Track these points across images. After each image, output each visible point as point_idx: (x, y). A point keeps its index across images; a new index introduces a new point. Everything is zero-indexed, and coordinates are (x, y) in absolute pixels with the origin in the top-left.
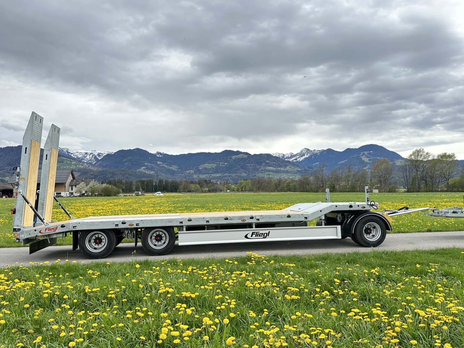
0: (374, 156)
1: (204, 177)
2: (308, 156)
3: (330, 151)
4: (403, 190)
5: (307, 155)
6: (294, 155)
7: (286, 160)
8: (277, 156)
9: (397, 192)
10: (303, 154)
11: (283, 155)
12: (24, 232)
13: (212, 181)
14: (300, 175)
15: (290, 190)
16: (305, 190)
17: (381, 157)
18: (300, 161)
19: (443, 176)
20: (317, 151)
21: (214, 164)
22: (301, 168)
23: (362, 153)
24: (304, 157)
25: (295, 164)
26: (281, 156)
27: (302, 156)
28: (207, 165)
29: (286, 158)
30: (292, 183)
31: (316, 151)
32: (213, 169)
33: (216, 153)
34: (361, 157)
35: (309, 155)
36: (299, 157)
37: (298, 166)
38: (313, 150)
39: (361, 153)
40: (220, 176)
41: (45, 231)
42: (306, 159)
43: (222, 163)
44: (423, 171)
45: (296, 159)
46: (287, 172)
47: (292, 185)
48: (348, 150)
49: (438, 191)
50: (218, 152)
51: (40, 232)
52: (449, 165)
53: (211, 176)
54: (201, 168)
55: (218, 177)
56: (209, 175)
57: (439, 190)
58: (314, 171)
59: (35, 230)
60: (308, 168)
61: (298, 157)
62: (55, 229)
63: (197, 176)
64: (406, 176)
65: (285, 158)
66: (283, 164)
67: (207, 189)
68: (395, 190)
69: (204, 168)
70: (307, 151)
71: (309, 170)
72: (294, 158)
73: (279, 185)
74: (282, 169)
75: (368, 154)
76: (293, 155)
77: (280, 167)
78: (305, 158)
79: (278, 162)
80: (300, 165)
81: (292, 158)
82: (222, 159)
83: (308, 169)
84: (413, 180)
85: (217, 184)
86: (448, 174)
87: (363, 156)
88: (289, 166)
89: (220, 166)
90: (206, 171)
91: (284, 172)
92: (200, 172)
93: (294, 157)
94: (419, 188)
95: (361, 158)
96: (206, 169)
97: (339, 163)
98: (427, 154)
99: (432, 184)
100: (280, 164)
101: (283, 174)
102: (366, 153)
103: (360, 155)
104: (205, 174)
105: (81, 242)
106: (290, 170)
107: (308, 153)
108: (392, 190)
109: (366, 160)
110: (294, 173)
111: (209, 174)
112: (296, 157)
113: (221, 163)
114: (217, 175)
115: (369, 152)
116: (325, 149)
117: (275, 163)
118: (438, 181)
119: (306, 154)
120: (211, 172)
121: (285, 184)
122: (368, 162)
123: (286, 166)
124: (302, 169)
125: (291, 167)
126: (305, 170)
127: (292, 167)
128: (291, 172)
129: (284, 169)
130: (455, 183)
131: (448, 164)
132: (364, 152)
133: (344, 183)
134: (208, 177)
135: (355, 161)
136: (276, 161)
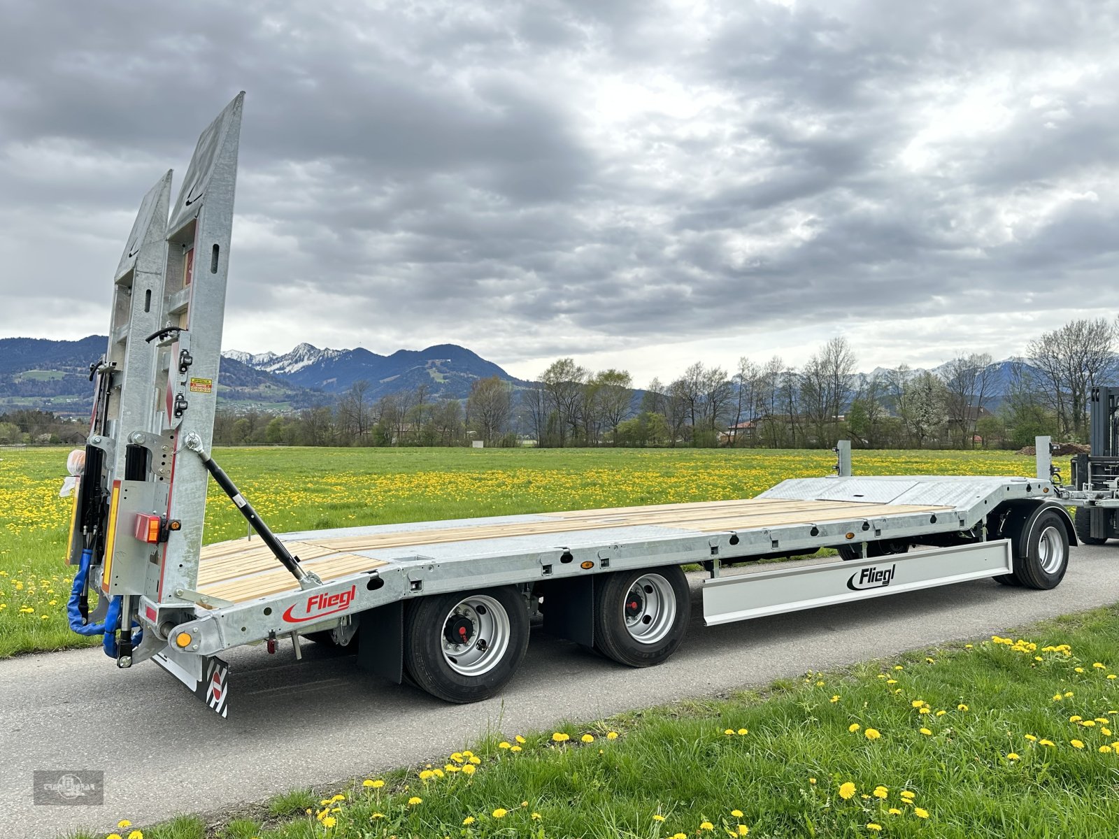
0: (453, 369)
1: (26, 404)
2: (310, 362)
3: (361, 353)
4: (531, 442)
5: (309, 359)
6: (277, 359)
7: (258, 368)
8: (235, 358)
9: (519, 446)
10: (300, 357)
11: (251, 355)
12: (221, 620)
13: (56, 415)
14: (291, 405)
15: (278, 441)
16: (318, 440)
17: (468, 372)
18: (291, 374)
19: (608, 414)
20: (333, 351)
21: (58, 370)
22: (295, 390)
23: (430, 361)
24: (301, 365)
25: (279, 380)
26: (244, 358)
27: (296, 362)
28: (36, 373)
29: (258, 365)
30: (285, 424)
31: (331, 352)
32: (56, 382)
33: (64, 342)
34: (428, 370)
35: (313, 359)
36: (290, 364)
37: (286, 384)
38: (322, 349)
39: (427, 363)
40: (75, 404)
41: (309, 610)
42: (306, 368)
43: (84, 369)
44: (572, 403)
45: (282, 368)
46: (259, 398)
47: (284, 430)
48: (402, 355)
49: (597, 446)
50: (71, 341)
51: (287, 617)
52: (619, 395)
53: (49, 401)
54: (20, 380)
55: (69, 404)
56: (45, 399)
57: (600, 442)
58: (324, 396)
59: (268, 611)
60: (311, 390)
61: (286, 363)
62: (345, 598)
63: (6, 399)
64: (539, 414)
65: (253, 365)
66: (249, 379)
67: (48, 436)
68: (514, 442)
69: (29, 381)
70: (309, 351)
71: (315, 395)
72: (277, 366)
73: (251, 427)
74: (247, 390)
75: (442, 364)
76: (274, 357)
77: (241, 385)
78: (304, 367)
79: (236, 372)
80: (291, 382)
81: (271, 365)
82: (82, 358)
83: (312, 393)
84: (551, 421)
85: (69, 422)
86: (616, 410)
87: (431, 368)
88: (265, 382)
89: (77, 377)
90: (35, 387)
91: (251, 397)
92: (16, 391)
93: (278, 362)
94: (563, 437)
95: (429, 373)
96: (33, 382)
97: (381, 381)
98: (579, 370)
99: (587, 432)
100: (243, 378)
101: (250, 401)
102: (438, 362)
103: (426, 366)
104: (31, 396)
105: (428, 640)
106: (269, 393)
107: (311, 355)
108: (509, 444)
109: (438, 378)
110: (278, 402)
111: (43, 396)
112: (281, 364)
113: (79, 369)
114: (68, 401)
115: (444, 361)
116: (352, 350)
117: (228, 374)
118: (597, 426)
119: (306, 357)
120: (48, 391)
121: (268, 427)
122: (442, 381)
123: (258, 383)
124: (298, 392)
125: (269, 387)
126: (305, 394)
127: (272, 387)
128: (271, 397)
129: (252, 391)
130: (629, 431)
131: (616, 393)
132: (434, 360)
133: (410, 426)
134: (41, 404)
135: (416, 377)
136: (231, 369)
